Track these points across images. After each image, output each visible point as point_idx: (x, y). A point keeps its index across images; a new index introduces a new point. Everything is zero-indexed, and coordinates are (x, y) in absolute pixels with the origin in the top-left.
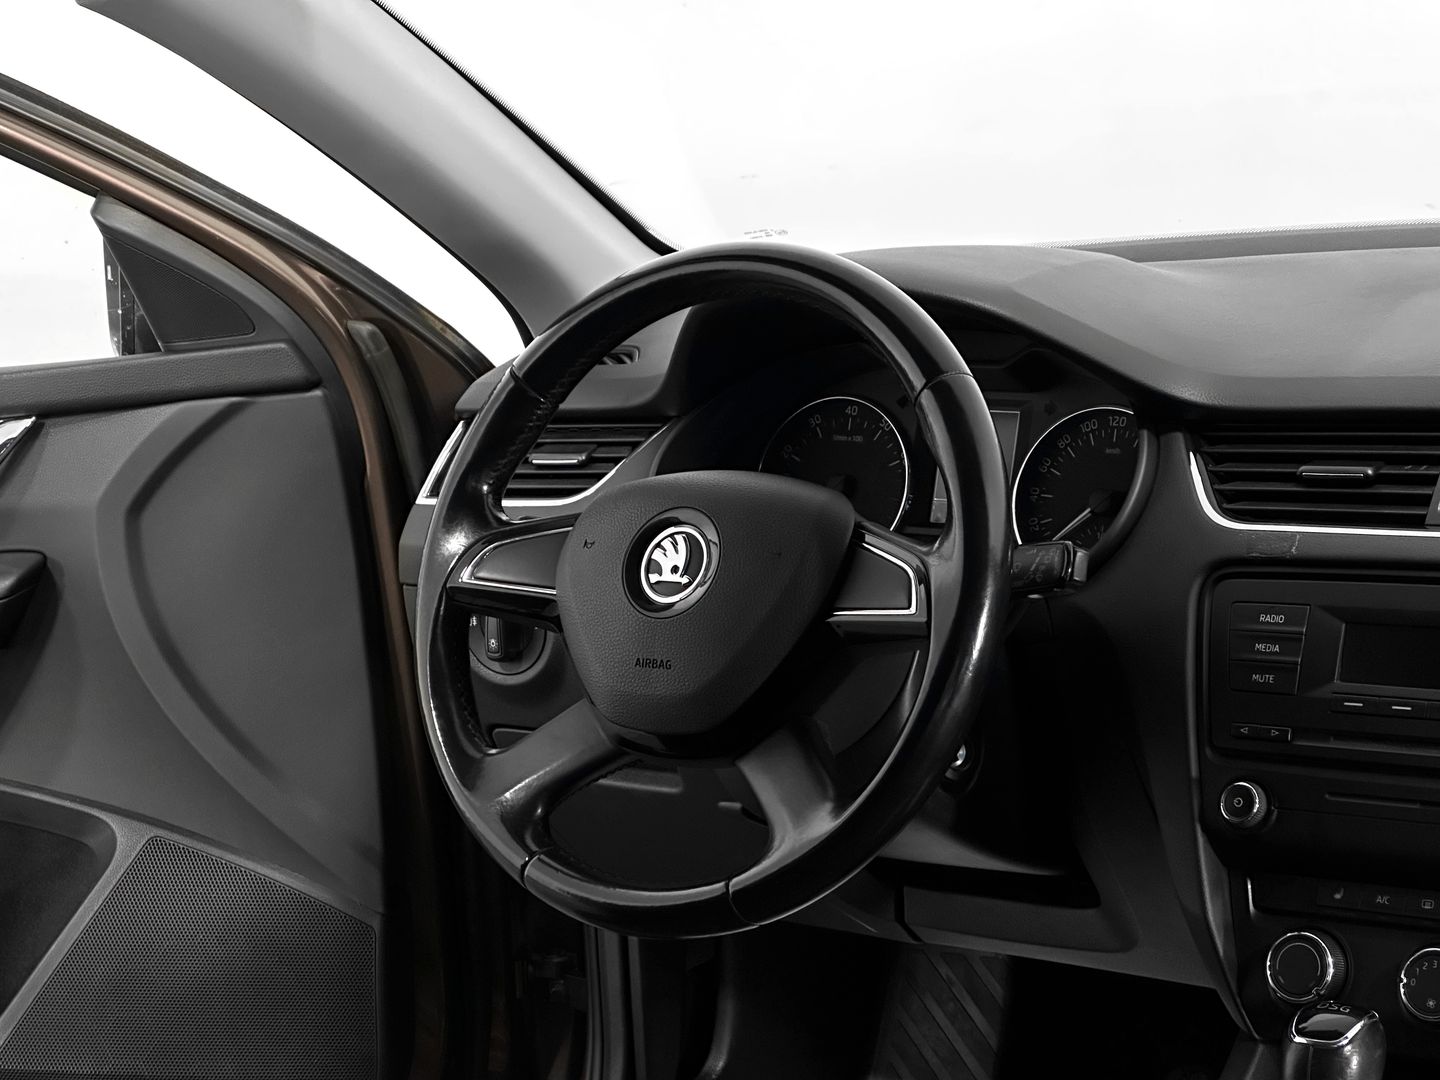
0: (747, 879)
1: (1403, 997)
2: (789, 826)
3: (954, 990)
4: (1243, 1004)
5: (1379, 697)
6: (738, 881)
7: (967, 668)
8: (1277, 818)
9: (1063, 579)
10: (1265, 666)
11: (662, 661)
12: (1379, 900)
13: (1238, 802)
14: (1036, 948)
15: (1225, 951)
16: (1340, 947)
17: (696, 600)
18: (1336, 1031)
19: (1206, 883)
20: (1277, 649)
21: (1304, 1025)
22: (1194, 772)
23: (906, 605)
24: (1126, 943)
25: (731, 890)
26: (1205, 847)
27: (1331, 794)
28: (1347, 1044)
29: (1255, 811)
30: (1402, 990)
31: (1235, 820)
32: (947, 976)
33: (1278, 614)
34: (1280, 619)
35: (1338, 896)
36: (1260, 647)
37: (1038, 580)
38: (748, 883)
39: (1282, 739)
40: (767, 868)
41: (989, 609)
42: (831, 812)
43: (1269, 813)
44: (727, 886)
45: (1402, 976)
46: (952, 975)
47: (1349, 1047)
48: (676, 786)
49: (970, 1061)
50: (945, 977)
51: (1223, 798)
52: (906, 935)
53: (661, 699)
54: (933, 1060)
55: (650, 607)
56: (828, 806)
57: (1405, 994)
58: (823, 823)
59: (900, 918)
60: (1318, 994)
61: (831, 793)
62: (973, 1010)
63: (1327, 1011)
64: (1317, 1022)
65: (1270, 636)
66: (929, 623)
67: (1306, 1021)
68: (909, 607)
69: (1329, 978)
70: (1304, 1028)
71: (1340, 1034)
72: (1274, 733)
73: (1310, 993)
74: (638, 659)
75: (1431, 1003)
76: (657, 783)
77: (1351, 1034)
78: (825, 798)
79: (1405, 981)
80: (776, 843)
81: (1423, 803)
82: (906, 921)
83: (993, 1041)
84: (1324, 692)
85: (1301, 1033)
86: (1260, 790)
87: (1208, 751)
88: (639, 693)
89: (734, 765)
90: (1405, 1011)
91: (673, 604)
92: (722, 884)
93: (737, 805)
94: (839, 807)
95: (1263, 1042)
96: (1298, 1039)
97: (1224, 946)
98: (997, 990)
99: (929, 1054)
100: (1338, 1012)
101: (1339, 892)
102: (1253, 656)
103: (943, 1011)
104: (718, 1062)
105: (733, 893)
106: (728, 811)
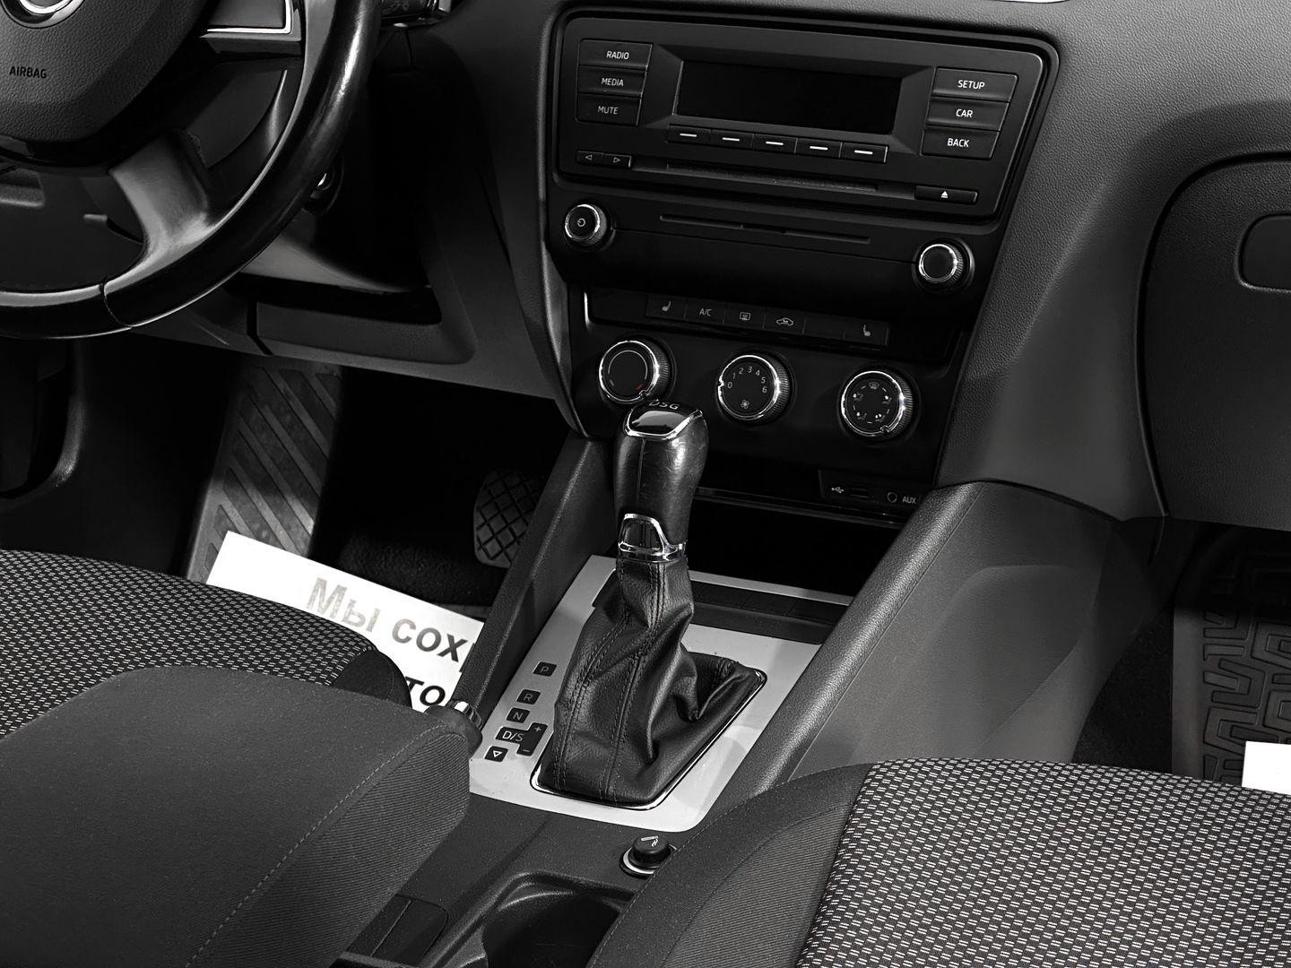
0: (122, 282)
1: (720, 398)
2: (164, 233)
3: (291, 403)
4: (575, 406)
5: (712, 129)
6: (112, 285)
7: (339, 88)
8: (615, 237)
9: (428, 10)
10: (610, 99)
11: (37, 70)
12: (702, 312)
13: (582, 223)
14: (379, 360)
15: (561, 359)
16: (665, 354)
17: (71, 11)
18: (665, 426)
19: (548, 296)
20: (621, 83)
21: (636, 421)
22: (542, 194)
23: (281, 25)
24: (463, 354)
25: (106, 293)
26: (548, 264)
27: (664, 216)
28: (675, 438)
29: (596, 230)
30: (720, 393)
31: (577, 238)
32: (285, 391)
33: (623, 51)
34: (625, 56)
35: (665, 309)
36: (606, 81)
37: (405, 9)
38: (123, 286)
39: (623, 166)
40: (143, 272)
41: (362, 32)
42: (206, 221)
43: (608, 233)
44: (102, 289)
45: (720, 380)
46: (288, 389)
47: (677, 440)
48: (38, 200)
49: (305, 467)
50: (282, 391)
51: (567, 219)
52: (257, 347)
53: (36, 106)
54: (270, 466)
55: (27, 18)
56: (203, 216)
57: (722, 396)
58: (198, 231)
59: (252, 332)
60: (644, 396)
61: (205, 203)
62: (309, 422)
63: (657, 408)
64: (649, 418)
65: (615, 72)
66: (302, 43)
67: (638, 418)
68: (283, 27)
69: (654, 382)
70: (637, 424)
71: (668, 429)
72: (616, 160)
73: (637, 395)
74: (13, 68)
75: (745, 404)
76: (19, 198)
77: (678, 429)
78: (197, 208)
79: (723, 384)
80: (150, 249)
81: (747, 225)
82: (258, 334)
83: (326, 451)
84: (663, 123)
85: (634, 427)
86: (601, 212)
87: (555, 176)
88: (13, 100)
89: (107, 174)
90: (720, 411)
91: (51, 15)
92: (97, 286)
93: (103, 218)
94: (213, 216)
95: (591, 440)
96: (632, 433)
97: (562, 353)
98: (332, 404)
99: (266, 459)
100: (668, 409)
101: (667, 305)
102: (600, 90)
103: (281, 423)
104: (67, 466)
105: (108, 295)
106: (93, 223)
